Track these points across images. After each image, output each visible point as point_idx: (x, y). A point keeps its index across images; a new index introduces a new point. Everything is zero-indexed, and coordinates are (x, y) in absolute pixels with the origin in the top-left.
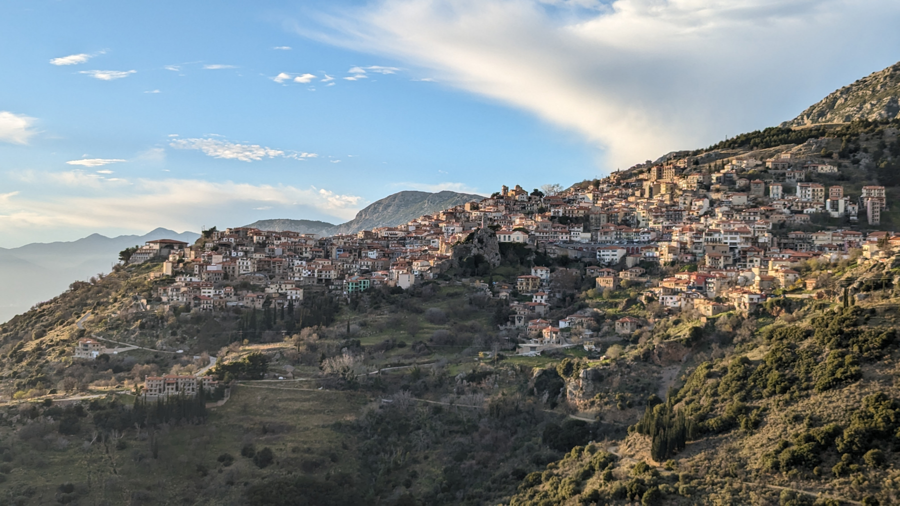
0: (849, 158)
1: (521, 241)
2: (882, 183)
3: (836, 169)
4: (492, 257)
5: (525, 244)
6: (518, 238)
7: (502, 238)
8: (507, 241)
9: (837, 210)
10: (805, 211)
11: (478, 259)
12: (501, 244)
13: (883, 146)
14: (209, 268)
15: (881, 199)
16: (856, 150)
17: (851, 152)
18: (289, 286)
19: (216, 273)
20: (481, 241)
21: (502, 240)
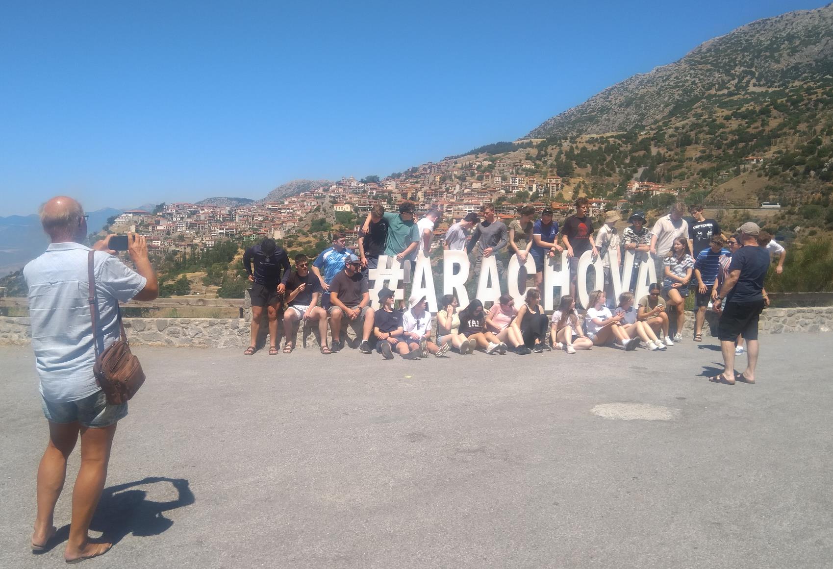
0: (541, 160)
1: (349, 210)
2: (559, 174)
3: (533, 167)
4: (331, 220)
5: (352, 212)
6: (347, 208)
7: (338, 209)
8: (341, 210)
9: (532, 191)
10: (513, 192)
11: (323, 221)
12: (337, 212)
13: (561, 152)
14: (159, 228)
15: (557, 185)
16: (546, 155)
17: (543, 156)
18: (208, 239)
19: (162, 231)
20: (324, 210)
21: (338, 210)
